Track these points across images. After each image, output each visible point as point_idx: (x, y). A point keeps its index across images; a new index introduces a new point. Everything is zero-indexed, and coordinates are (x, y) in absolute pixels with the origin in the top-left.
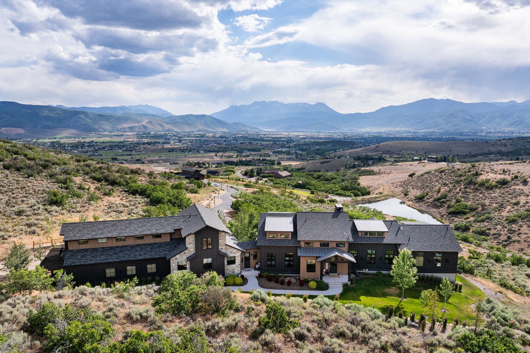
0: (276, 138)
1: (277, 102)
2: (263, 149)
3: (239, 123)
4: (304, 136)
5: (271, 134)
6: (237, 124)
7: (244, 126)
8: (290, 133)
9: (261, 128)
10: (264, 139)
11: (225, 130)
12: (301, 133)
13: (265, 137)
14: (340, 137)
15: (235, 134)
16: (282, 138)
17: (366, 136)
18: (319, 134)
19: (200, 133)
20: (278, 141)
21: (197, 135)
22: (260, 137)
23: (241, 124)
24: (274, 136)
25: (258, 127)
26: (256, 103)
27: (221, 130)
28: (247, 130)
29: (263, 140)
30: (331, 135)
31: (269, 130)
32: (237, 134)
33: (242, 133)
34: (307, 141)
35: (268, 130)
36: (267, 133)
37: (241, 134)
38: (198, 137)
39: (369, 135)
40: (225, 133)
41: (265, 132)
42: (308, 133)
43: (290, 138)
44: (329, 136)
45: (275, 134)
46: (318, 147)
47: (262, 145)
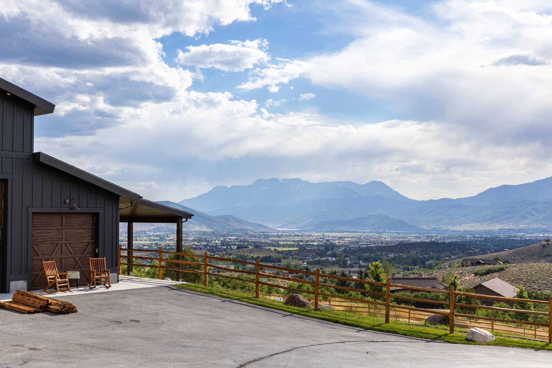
0: (302, 241)
1: (298, 181)
2: (284, 258)
3: (231, 216)
4: (353, 239)
5: (291, 236)
6: (226, 218)
7: (239, 221)
8: (326, 234)
9: (271, 226)
10: (280, 243)
11: (205, 229)
12: (345, 233)
13: (281, 241)
14: (422, 240)
15: (223, 236)
16: (313, 242)
17: (468, 237)
18: (379, 235)
19: (158, 233)
20: (308, 246)
21: (153, 238)
22: (272, 240)
23: (234, 219)
24: (297, 239)
25: (265, 225)
26: (260, 182)
27: (197, 228)
28: (245, 230)
29: (279, 246)
30: (402, 237)
31: (286, 229)
32: (228, 235)
33: (237, 234)
34: (363, 246)
35: (283, 229)
36: (284, 234)
37: (235, 236)
38: (154, 240)
39: (475, 237)
40: (204, 233)
41: (279, 232)
42: (359, 234)
43: (328, 241)
44: (399, 238)
45: (298, 236)
46: (392, 255)
47: (279, 252)
